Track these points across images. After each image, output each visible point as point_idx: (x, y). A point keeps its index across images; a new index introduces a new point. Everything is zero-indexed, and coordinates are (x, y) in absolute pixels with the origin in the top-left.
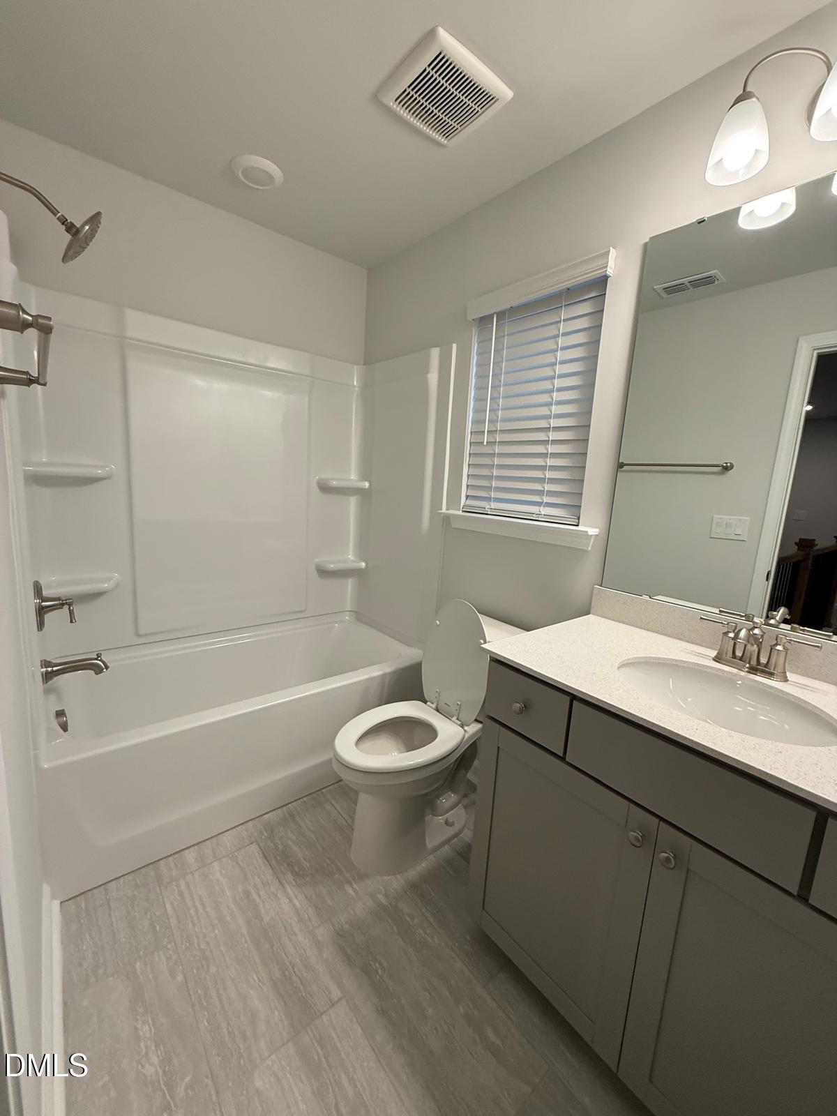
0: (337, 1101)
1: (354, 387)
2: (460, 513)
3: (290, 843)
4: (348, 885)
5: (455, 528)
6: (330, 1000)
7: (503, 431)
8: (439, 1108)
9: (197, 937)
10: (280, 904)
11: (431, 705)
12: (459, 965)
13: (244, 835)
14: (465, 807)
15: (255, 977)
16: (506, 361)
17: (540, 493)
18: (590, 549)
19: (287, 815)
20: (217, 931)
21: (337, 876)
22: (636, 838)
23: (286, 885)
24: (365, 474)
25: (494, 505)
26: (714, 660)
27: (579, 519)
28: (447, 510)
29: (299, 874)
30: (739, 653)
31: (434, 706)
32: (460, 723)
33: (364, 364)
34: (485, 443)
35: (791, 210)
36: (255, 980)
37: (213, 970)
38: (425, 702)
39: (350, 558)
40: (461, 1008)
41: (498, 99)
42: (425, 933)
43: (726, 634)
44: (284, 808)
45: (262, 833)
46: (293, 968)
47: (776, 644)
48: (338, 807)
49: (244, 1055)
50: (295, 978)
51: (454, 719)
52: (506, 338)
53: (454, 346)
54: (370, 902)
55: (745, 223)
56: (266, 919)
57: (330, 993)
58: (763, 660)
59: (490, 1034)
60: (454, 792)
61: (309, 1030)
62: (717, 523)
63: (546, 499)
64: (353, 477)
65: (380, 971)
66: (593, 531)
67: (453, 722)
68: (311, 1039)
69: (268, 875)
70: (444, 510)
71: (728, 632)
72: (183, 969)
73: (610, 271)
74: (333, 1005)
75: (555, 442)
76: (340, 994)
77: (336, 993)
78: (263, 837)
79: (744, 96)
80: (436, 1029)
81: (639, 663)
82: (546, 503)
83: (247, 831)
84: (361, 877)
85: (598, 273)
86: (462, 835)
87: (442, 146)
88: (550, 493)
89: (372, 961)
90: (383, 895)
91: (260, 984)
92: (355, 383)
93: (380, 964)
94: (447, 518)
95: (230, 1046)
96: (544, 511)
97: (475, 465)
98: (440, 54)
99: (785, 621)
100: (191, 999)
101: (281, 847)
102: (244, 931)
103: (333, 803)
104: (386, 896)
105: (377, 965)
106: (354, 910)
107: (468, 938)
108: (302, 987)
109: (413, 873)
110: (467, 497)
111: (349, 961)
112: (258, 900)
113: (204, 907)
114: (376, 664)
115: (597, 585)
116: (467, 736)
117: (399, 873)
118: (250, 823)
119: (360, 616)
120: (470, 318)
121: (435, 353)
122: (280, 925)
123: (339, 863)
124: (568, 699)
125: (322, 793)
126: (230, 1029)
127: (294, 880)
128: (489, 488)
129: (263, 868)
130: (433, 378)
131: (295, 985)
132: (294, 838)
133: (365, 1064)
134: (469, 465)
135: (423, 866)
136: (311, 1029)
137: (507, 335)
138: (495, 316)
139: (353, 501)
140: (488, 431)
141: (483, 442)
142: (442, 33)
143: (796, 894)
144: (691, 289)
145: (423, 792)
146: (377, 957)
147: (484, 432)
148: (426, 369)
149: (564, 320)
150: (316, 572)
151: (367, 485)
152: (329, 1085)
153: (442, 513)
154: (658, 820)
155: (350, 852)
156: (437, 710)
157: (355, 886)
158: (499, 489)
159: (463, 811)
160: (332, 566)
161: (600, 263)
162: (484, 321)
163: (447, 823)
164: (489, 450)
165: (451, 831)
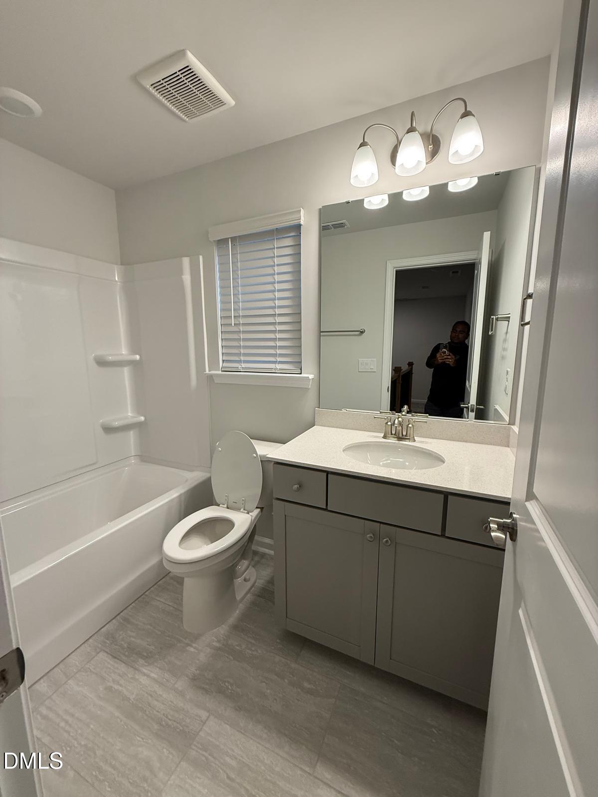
0: (227, 774)
1: (116, 281)
2: (220, 372)
3: (133, 639)
4: (189, 647)
5: (217, 383)
6: (202, 721)
7: (244, 316)
8: (290, 739)
9: (76, 739)
10: (140, 682)
11: (223, 506)
12: (277, 658)
13: (89, 650)
14: (253, 566)
15: (138, 738)
16: (240, 270)
17: (275, 355)
18: (310, 387)
19: (121, 621)
20: (92, 726)
21: (178, 645)
22: (371, 537)
23: (141, 668)
24: (134, 350)
25: (244, 365)
26: (383, 438)
27: (301, 369)
28: (209, 371)
29: (148, 657)
30: (393, 432)
31: (225, 506)
32: (246, 512)
33: (121, 264)
34: (233, 325)
35: (386, 203)
36: (139, 741)
37: (99, 753)
38: (219, 505)
39: (129, 415)
40: (286, 680)
41: (225, 104)
42: (251, 650)
43: (387, 423)
44: (118, 617)
45: (105, 642)
46: (167, 717)
47: (409, 424)
48: (161, 600)
49: (150, 789)
50: (170, 723)
51: (242, 510)
52: (239, 255)
53: (201, 258)
54: (208, 650)
55: (366, 205)
56: (132, 697)
57: (200, 717)
58: (404, 433)
59: (306, 685)
60: (245, 559)
61: (194, 747)
62: (361, 363)
63: (279, 359)
64: (124, 352)
65: (229, 687)
66: (311, 376)
67: (242, 512)
68: (197, 751)
69: (122, 668)
70: (207, 372)
71: (388, 422)
72: (71, 767)
73: (302, 222)
74: (205, 723)
75: (280, 323)
76: (207, 714)
77: (204, 714)
78: (107, 645)
79: (364, 144)
80: (276, 700)
81: (351, 447)
82: (279, 361)
83: (90, 646)
84: (196, 637)
85: (296, 222)
86: (256, 584)
87: (184, 121)
88: (281, 355)
89: (222, 683)
90: (216, 641)
91: (145, 740)
92: (117, 279)
93: (228, 682)
94: (210, 377)
95: (135, 791)
96: (279, 366)
97: (226, 339)
98: (188, 66)
99: (408, 412)
100: (87, 781)
101: (125, 646)
102: (117, 714)
103: (158, 599)
104: (219, 641)
105: (226, 684)
106: (198, 660)
107: (278, 641)
108: (178, 725)
109: (232, 619)
110: (223, 361)
111: (206, 691)
112: (120, 688)
113: (72, 715)
114: (171, 490)
115: (316, 407)
116: (253, 518)
117: (223, 624)
118: (90, 640)
119: (144, 457)
120: (211, 240)
121: (186, 261)
122: (146, 695)
123: (177, 636)
124: (325, 474)
125: (146, 595)
126: (131, 781)
127: (146, 662)
128: (239, 354)
129: (116, 665)
130: (187, 278)
131: (172, 726)
132: (134, 634)
133: (238, 743)
134: (222, 339)
135: (237, 613)
136: (195, 746)
137: (239, 253)
138: (230, 240)
139: (126, 371)
140: (234, 316)
141: (232, 324)
142: (190, 55)
143: (440, 534)
144: (333, 229)
145: (231, 565)
146: (225, 680)
147: (231, 317)
148: (181, 272)
149: (277, 248)
150: (101, 429)
151: (138, 357)
152: (219, 769)
153: (207, 374)
154: (379, 524)
155: (183, 626)
156: (228, 508)
157: (194, 645)
158: (245, 355)
159: (253, 569)
160: (116, 424)
161: (295, 216)
162: (222, 243)
163: (245, 580)
164: (236, 329)
165: (249, 584)
